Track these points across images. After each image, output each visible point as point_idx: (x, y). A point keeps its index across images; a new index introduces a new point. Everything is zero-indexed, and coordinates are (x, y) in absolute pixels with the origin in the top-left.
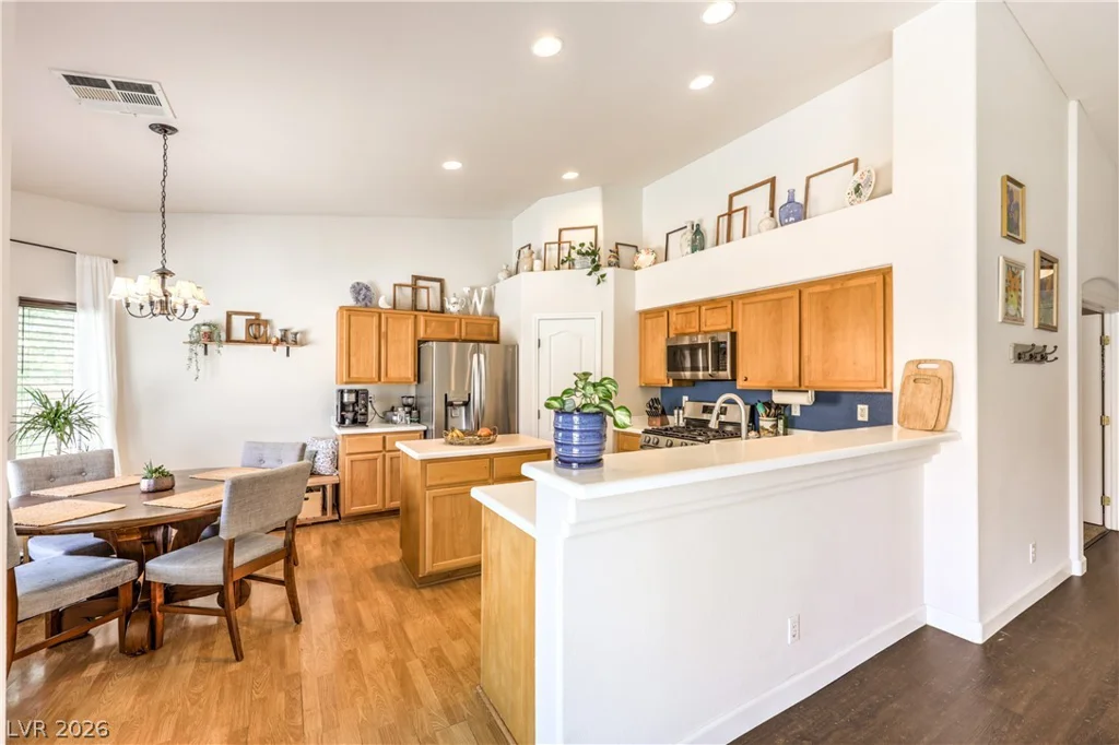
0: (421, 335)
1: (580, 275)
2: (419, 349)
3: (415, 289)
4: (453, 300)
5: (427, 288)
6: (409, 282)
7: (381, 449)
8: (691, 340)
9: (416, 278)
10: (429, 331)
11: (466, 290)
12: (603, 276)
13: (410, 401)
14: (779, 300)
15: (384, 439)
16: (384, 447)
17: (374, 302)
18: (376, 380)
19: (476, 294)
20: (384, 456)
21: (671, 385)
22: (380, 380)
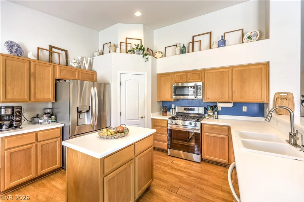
0: (58, 76)
1: (138, 57)
2: (56, 84)
3: (51, 53)
4: (74, 61)
5: (59, 53)
6: (48, 48)
7: (34, 141)
8: (182, 85)
9: (51, 47)
10: (62, 74)
11: (79, 58)
12: (147, 59)
13: (49, 111)
14: (222, 72)
15: (36, 135)
16: (37, 140)
17: (24, 55)
18: (28, 100)
19: (84, 60)
20: (36, 145)
21: (173, 101)
22: (30, 99)
